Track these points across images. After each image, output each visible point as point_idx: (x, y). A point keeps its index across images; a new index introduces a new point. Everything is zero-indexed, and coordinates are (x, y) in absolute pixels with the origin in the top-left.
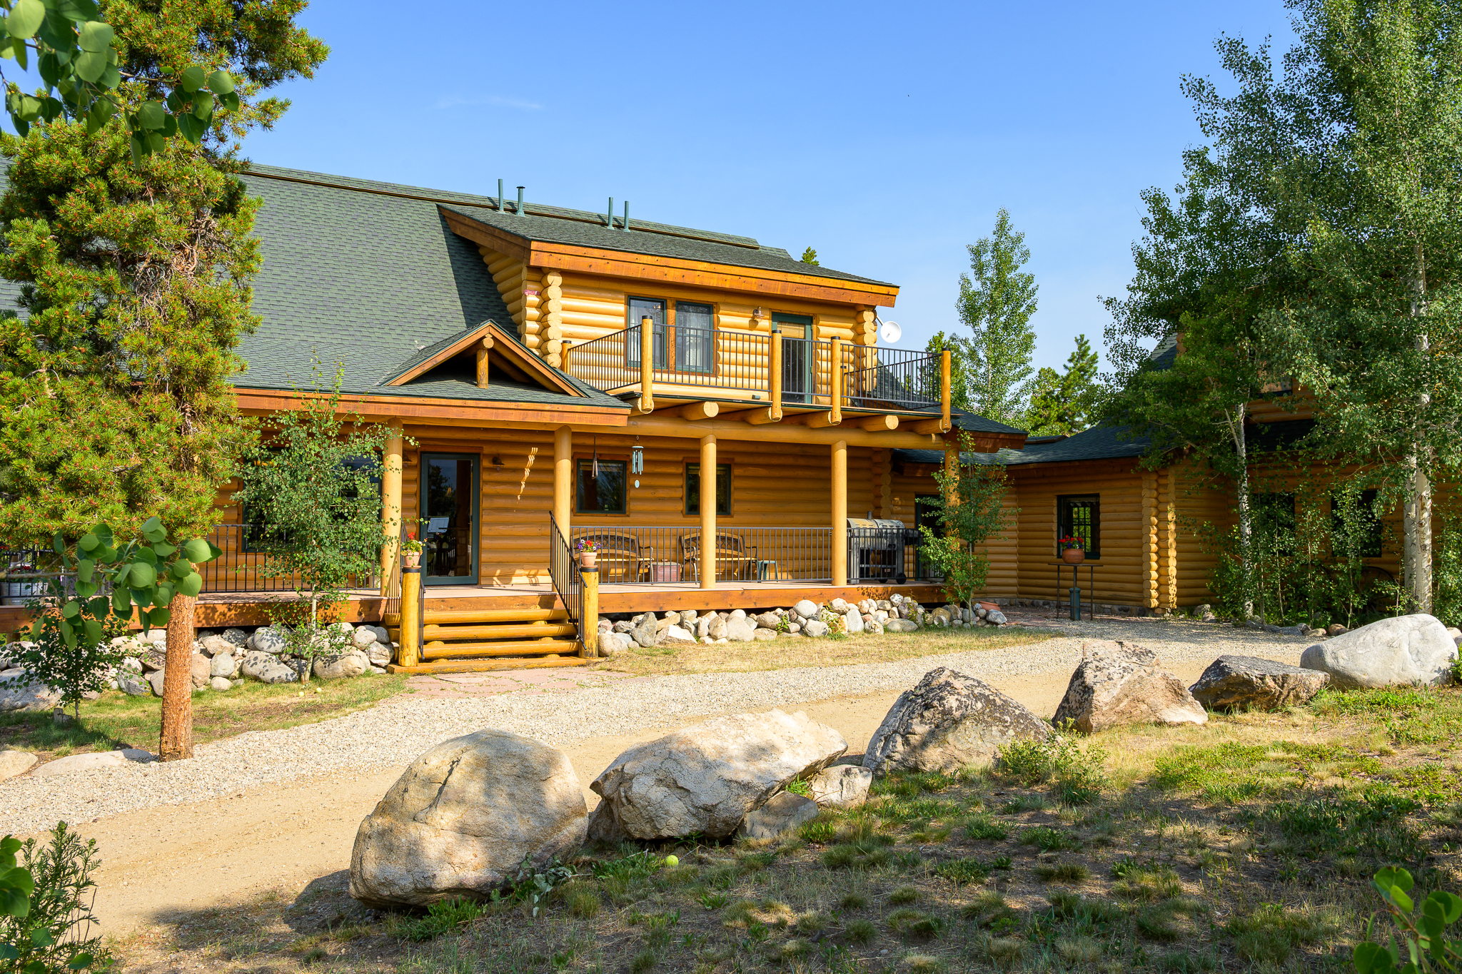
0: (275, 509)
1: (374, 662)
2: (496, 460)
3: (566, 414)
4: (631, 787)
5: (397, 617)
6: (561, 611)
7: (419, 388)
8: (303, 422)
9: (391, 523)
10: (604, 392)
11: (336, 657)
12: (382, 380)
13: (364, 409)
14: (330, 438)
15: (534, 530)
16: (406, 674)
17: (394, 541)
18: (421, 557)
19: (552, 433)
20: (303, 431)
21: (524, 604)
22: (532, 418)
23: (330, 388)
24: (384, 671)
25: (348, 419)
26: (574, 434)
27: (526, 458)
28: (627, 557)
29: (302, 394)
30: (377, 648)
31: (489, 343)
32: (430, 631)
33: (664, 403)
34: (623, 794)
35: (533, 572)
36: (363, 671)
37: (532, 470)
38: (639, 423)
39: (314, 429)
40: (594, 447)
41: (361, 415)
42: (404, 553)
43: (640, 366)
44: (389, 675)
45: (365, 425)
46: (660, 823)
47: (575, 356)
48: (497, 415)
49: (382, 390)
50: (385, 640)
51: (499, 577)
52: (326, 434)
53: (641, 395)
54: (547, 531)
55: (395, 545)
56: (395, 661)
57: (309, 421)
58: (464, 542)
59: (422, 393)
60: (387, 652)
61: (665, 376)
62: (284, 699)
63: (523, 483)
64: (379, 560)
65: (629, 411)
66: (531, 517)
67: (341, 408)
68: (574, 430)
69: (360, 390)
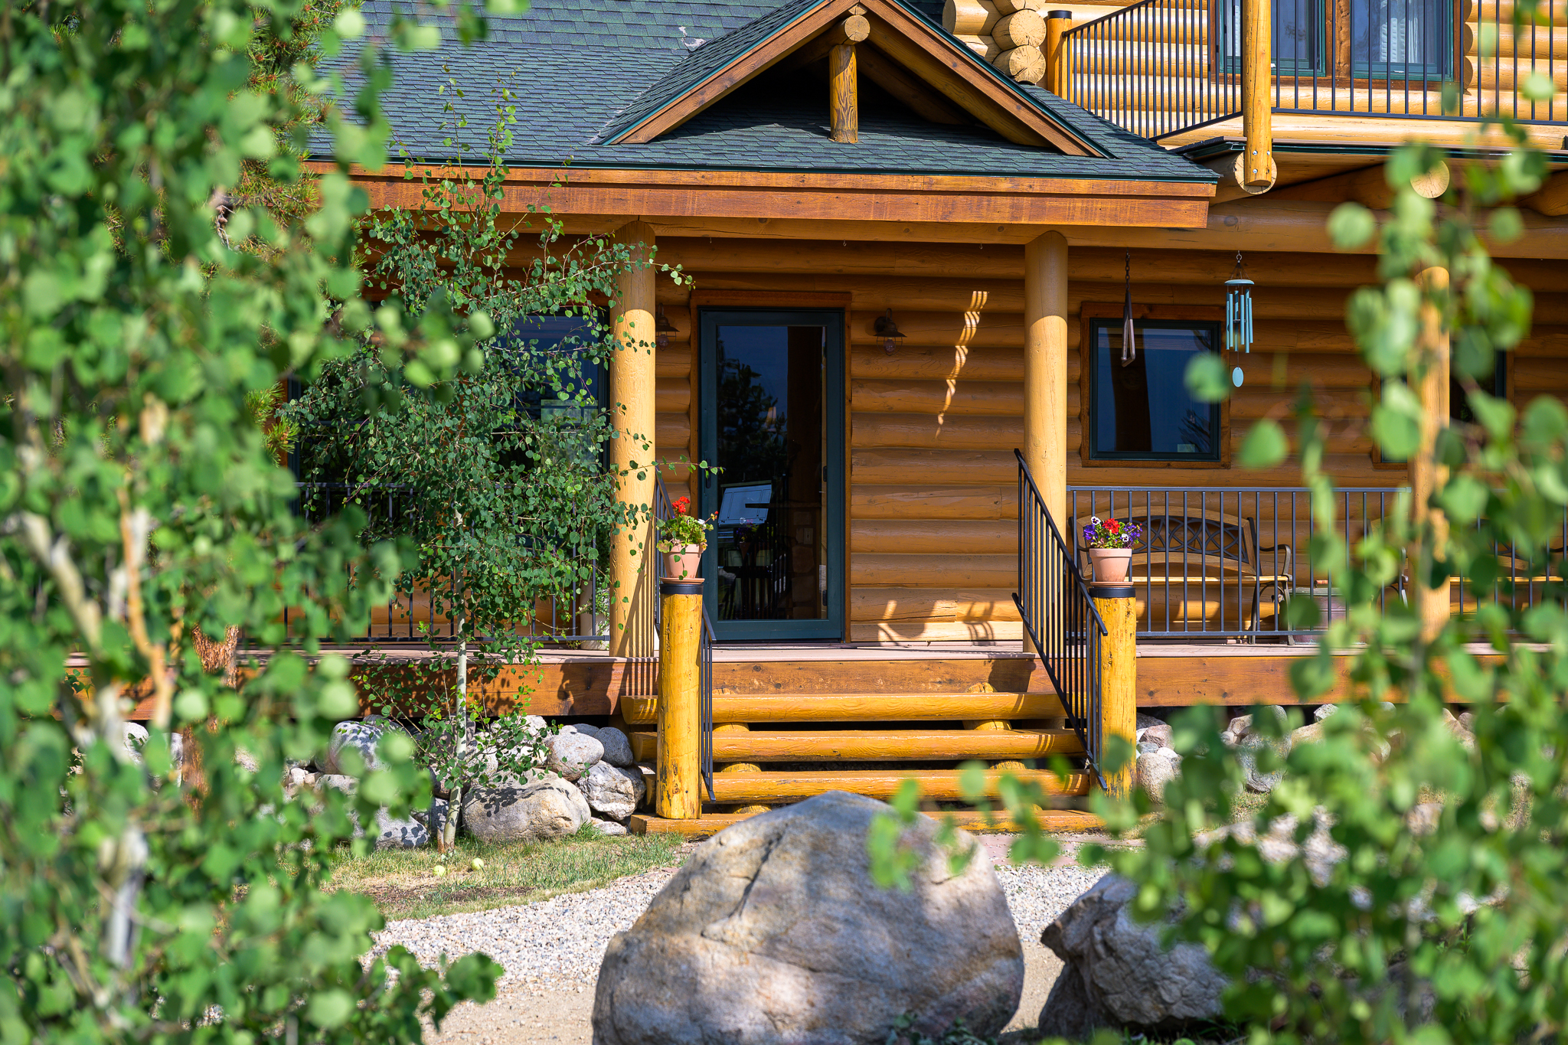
0: (372, 442)
1: (600, 807)
2: (884, 323)
3: (1050, 203)
4: (1113, 925)
5: (651, 705)
6: (1045, 696)
7: (692, 148)
8: (427, 236)
9: (633, 473)
10: (1152, 143)
11: (513, 792)
12: (604, 129)
13: (565, 201)
14: (488, 271)
15: (982, 505)
16: (674, 837)
17: (639, 515)
18: (704, 558)
19: (1016, 252)
20: (427, 257)
21: (954, 683)
22: (965, 213)
23: (484, 153)
24: (622, 829)
25: (530, 228)
26: (1076, 254)
27: (958, 318)
28: (1229, 573)
29: (423, 171)
30: (605, 776)
31: (858, 29)
32: (729, 739)
33: (1307, 165)
34: (1098, 938)
35: (979, 608)
36: (575, 825)
37: (974, 350)
38: (1242, 220)
39: (453, 253)
40: (1127, 286)
41: (557, 218)
42: (663, 548)
43: (1237, 71)
44: (635, 838)
45: (566, 241)
46: (1169, 992)
47: (1082, 49)
48: (880, 208)
49: (608, 154)
50: (624, 757)
51: (894, 622)
52: (478, 263)
53: (1242, 147)
54: (1010, 505)
55: (643, 528)
56: (647, 805)
57: (440, 234)
58: (808, 540)
59: (699, 158)
60: (628, 785)
61: (1324, 94)
62: (404, 879)
63: (951, 383)
64: (606, 558)
65: (1211, 190)
66: (975, 470)
67: (513, 202)
68: (1074, 242)
69: (556, 156)
